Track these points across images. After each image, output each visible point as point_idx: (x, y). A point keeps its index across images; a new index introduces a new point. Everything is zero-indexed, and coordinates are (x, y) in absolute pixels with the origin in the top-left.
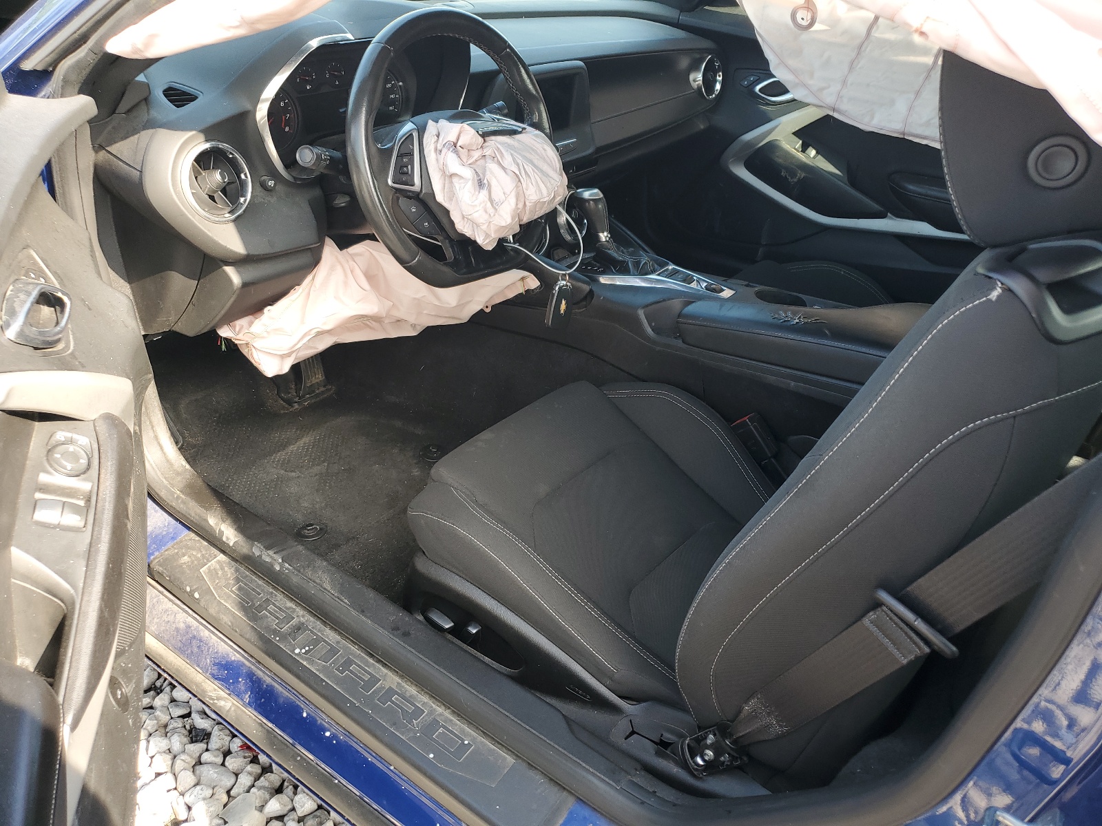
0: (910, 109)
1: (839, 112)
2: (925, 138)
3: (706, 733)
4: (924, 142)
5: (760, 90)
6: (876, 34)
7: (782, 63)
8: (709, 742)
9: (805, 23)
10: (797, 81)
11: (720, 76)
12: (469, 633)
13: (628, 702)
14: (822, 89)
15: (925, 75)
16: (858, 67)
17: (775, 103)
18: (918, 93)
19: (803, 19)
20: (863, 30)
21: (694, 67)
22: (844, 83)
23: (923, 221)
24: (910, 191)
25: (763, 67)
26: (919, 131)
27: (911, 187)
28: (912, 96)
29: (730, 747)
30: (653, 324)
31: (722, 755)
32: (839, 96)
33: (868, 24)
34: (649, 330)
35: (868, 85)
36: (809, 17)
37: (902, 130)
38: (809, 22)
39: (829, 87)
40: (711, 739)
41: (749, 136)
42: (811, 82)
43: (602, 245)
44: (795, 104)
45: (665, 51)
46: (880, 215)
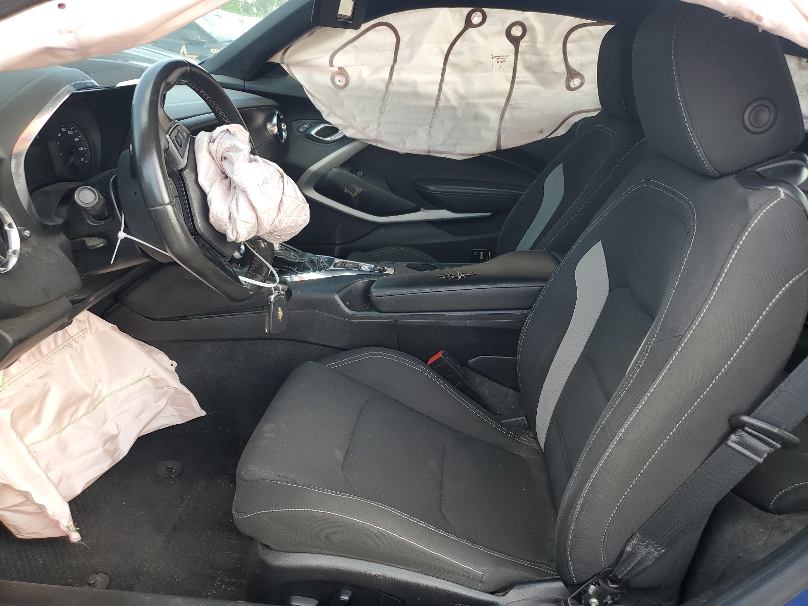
0: (429, 135)
1: (381, 142)
2: (443, 153)
3: (586, 587)
4: (444, 156)
5: (317, 133)
6: (391, 88)
7: (332, 113)
8: (591, 592)
9: (341, 84)
10: (346, 124)
11: (284, 125)
12: (344, 601)
13: (498, 594)
14: (365, 128)
15: (432, 113)
16: (386, 111)
17: (328, 142)
18: (431, 125)
19: (340, 81)
20: (383, 87)
21: (269, 119)
22: (379, 122)
23: (444, 209)
24: (430, 190)
25: (317, 117)
26: (439, 149)
27: (432, 188)
28: (428, 127)
29: (613, 587)
30: (348, 304)
31: (605, 597)
32: (379, 132)
33: (386, 83)
34: (346, 310)
35: (396, 123)
36: (344, 80)
37: (428, 150)
38: (344, 83)
39: (369, 126)
40: (592, 588)
41: (315, 167)
42: (356, 124)
43: (278, 253)
44: (345, 140)
45: (246, 108)
46: (416, 210)
